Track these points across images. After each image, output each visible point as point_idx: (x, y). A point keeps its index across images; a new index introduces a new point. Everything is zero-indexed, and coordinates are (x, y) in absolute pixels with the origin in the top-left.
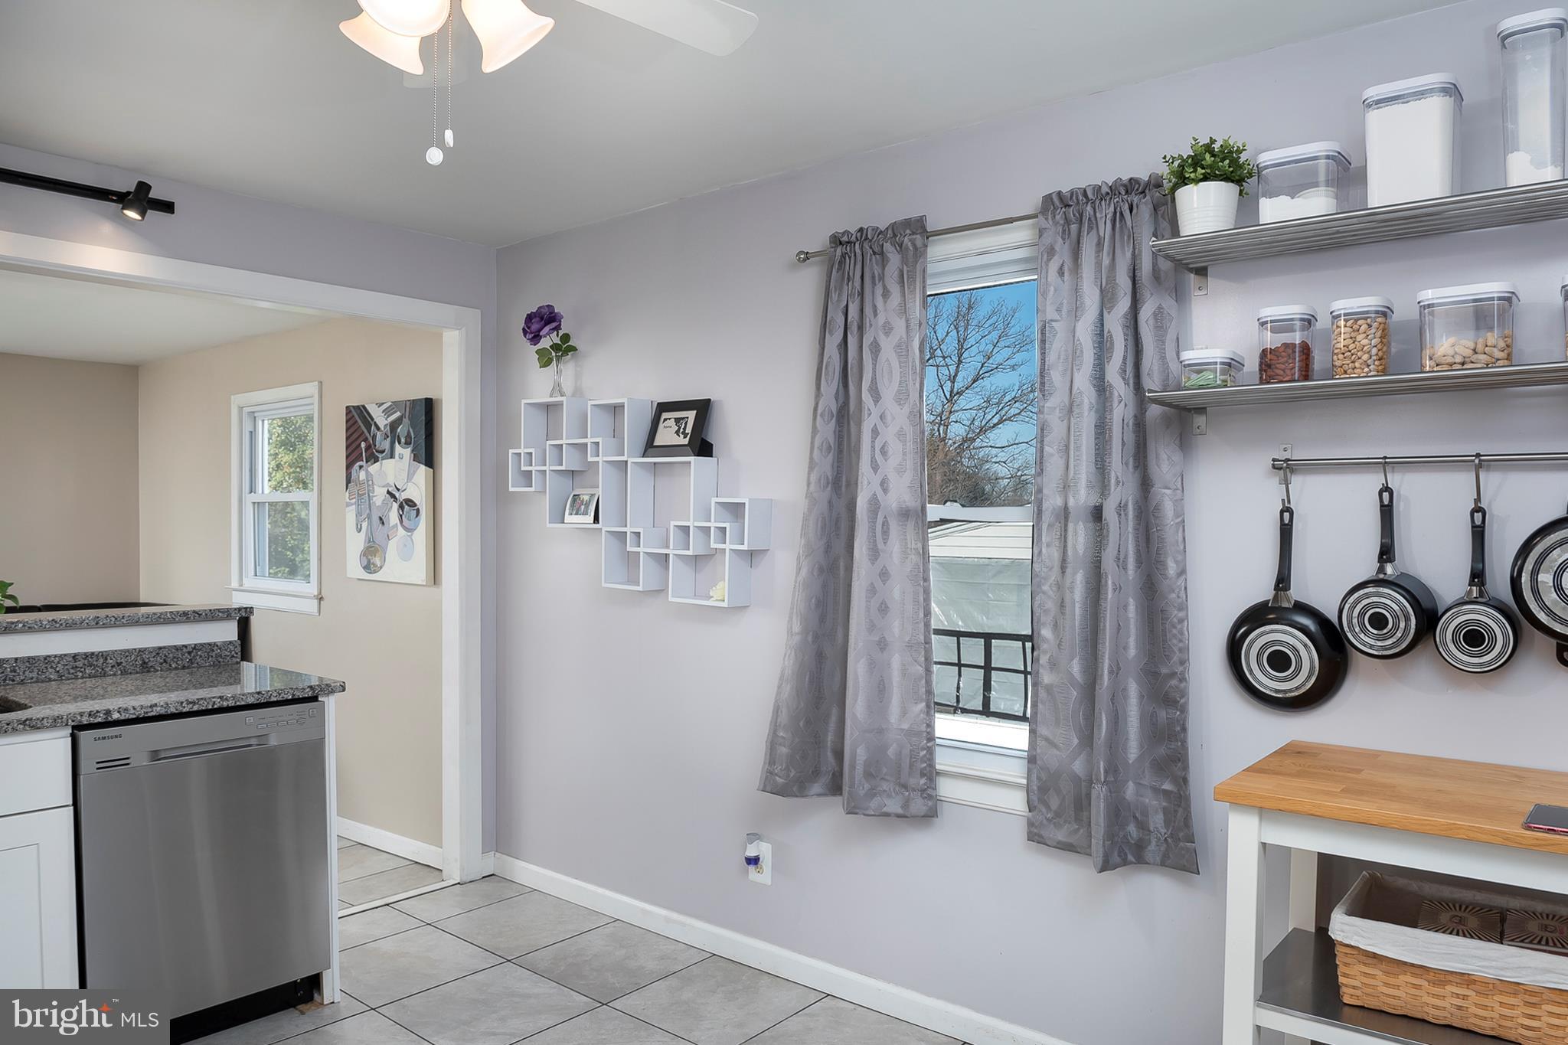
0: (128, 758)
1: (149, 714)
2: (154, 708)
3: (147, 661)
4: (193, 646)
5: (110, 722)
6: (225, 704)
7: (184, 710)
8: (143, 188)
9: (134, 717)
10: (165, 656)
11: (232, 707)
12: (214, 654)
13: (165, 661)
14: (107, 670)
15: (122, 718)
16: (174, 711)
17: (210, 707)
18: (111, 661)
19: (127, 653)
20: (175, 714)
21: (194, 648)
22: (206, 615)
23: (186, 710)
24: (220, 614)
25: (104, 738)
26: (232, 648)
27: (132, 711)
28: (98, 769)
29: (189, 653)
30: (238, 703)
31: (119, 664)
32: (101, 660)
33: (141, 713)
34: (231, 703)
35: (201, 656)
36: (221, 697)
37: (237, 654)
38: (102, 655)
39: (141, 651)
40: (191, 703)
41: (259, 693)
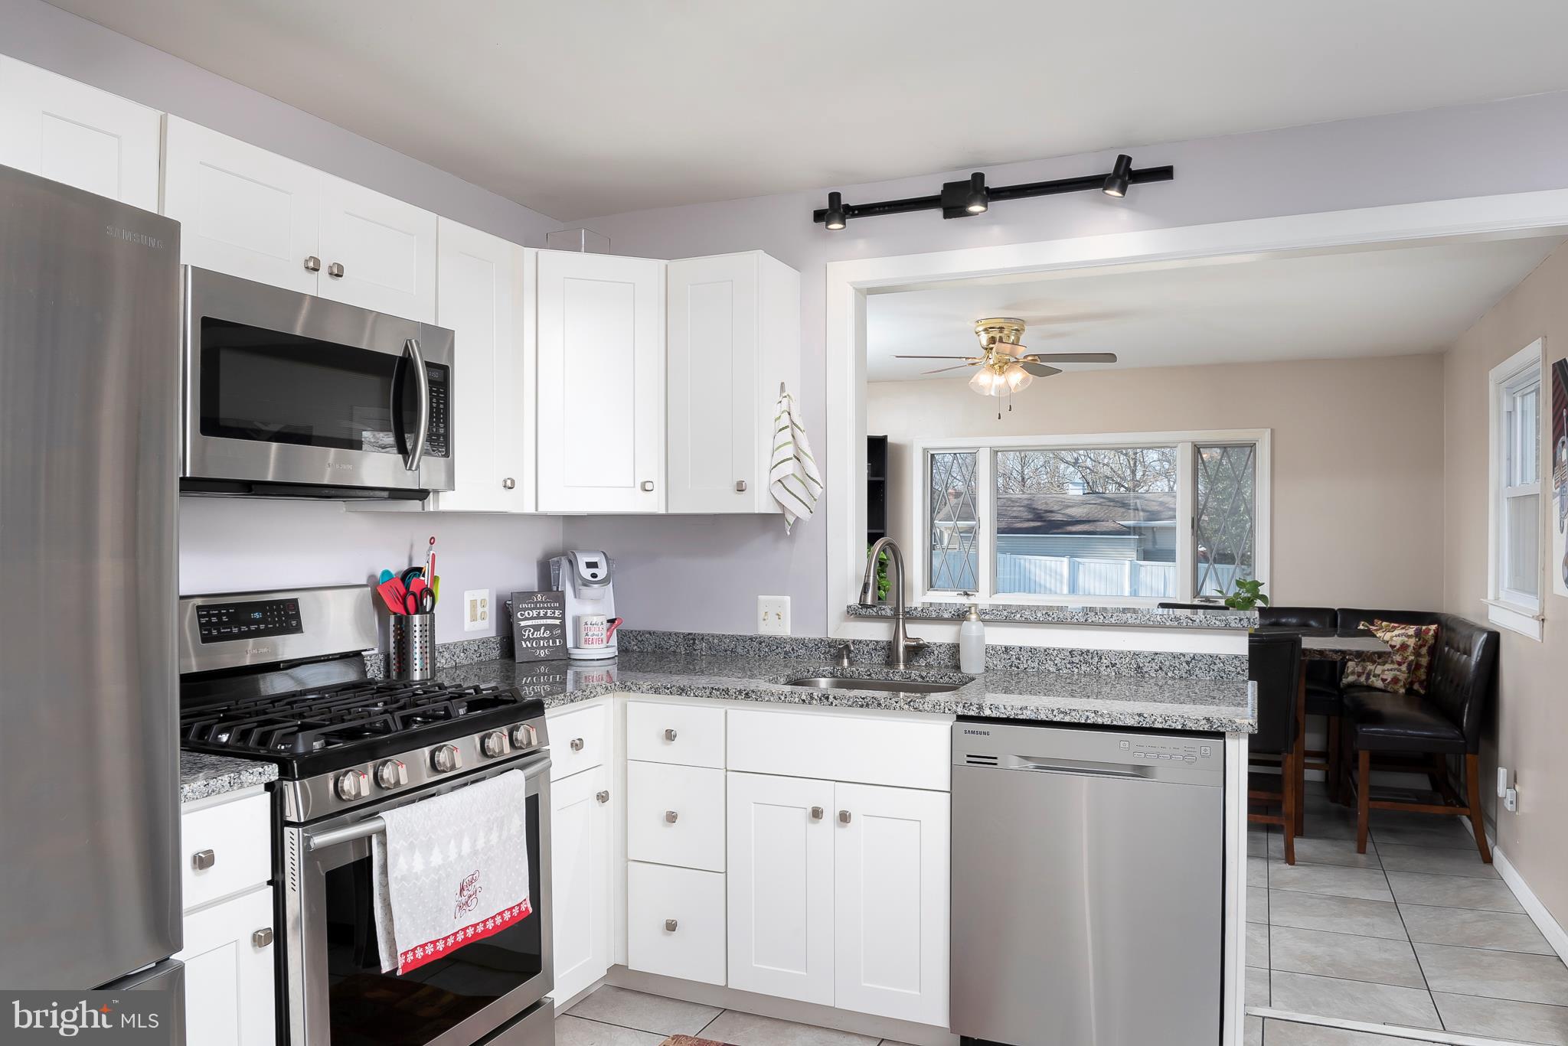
0: (996, 758)
1: (1019, 717)
2: (1025, 711)
3: (1141, 665)
4: (1192, 655)
5: (982, 717)
6: (1100, 721)
7: (1055, 720)
8: (1124, 161)
9: (1005, 716)
10: (1161, 662)
11: (1106, 725)
12: (1216, 668)
13: (1161, 668)
14: (1102, 669)
15: (994, 715)
16: (1045, 718)
17: (1083, 721)
18: (1105, 661)
19: (1121, 655)
20: (1045, 721)
21: (1194, 658)
22: (1201, 621)
23: (1057, 719)
24: (1217, 622)
25: (973, 732)
26: (1238, 663)
27: (1003, 711)
28: (968, 762)
29: (1188, 663)
30: (1115, 723)
31: (1114, 665)
32: (1096, 659)
33: (1011, 714)
34: (1107, 721)
35: (1201, 668)
36: (1095, 712)
37: (1244, 671)
38: (1097, 654)
39: (1136, 654)
40: (1062, 712)
41: (1140, 715)
